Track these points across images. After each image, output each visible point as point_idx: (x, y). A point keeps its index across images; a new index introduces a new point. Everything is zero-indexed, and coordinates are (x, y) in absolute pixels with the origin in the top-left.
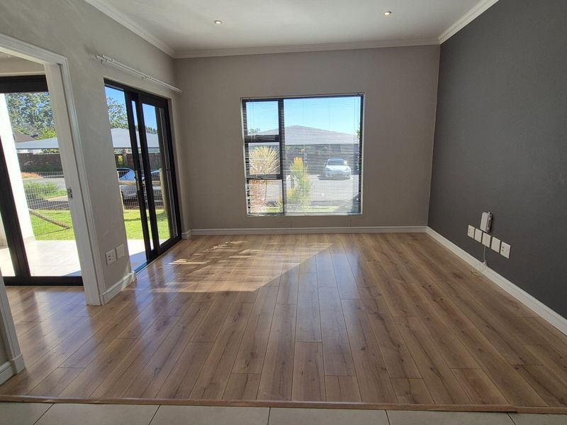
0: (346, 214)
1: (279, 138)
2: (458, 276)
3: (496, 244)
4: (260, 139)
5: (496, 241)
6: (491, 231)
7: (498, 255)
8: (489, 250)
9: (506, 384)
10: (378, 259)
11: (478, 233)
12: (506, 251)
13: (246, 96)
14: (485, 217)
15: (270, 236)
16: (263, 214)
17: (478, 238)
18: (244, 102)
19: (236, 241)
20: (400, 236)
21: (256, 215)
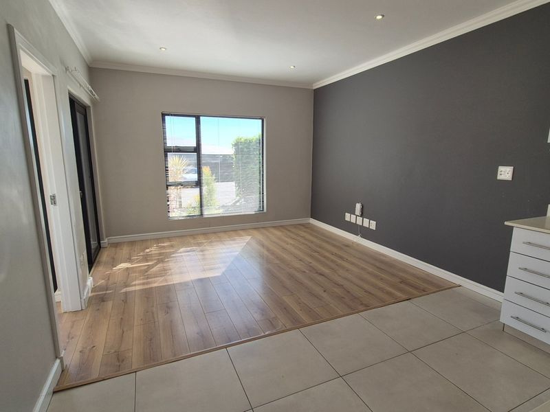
0: (253, 213)
1: (197, 150)
2: (347, 246)
3: (366, 222)
4: (178, 150)
5: (366, 221)
6: (362, 215)
7: (368, 229)
8: (362, 227)
9: (401, 290)
10: (293, 243)
11: (353, 217)
12: (373, 225)
13: (166, 111)
14: (358, 206)
15: (193, 236)
16: (183, 217)
17: (353, 221)
18: (164, 115)
19: (163, 243)
20: (295, 226)
21: (176, 219)
